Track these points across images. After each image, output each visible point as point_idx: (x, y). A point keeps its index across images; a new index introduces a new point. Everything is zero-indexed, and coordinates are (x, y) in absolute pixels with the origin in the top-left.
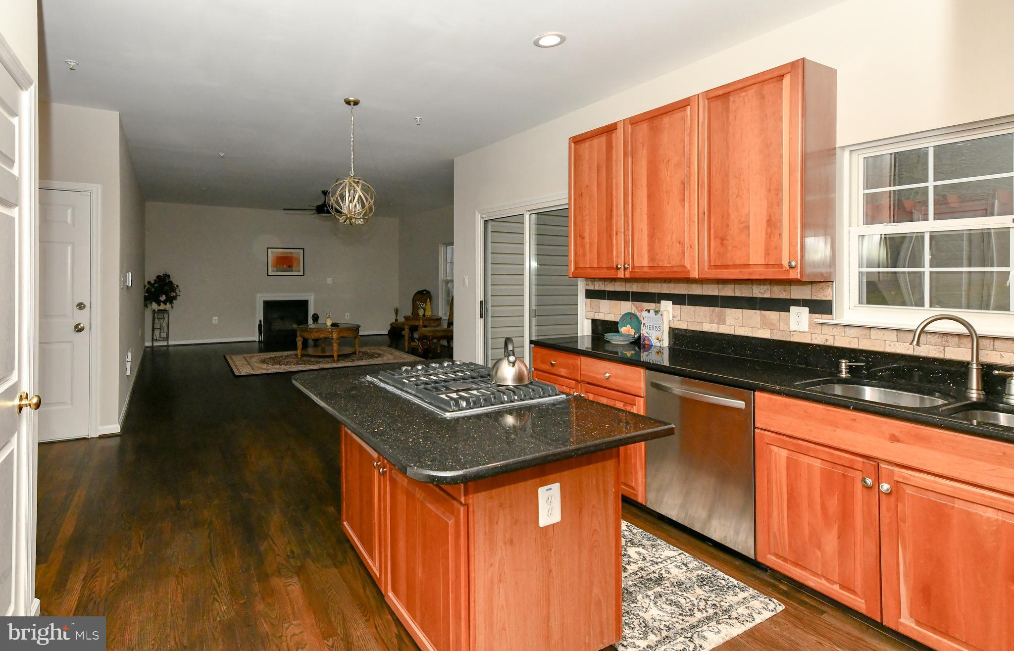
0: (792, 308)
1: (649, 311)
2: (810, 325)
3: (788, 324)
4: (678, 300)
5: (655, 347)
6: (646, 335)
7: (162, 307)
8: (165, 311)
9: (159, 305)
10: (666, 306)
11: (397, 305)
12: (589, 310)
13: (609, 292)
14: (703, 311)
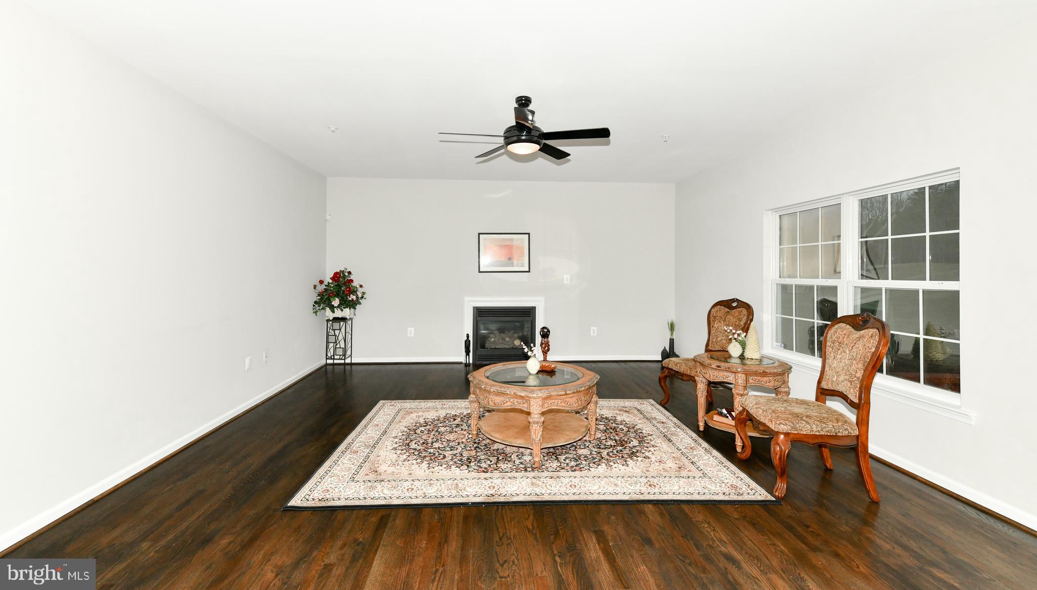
7: (338, 314)
8: (344, 319)
9: (333, 312)
11: (672, 317)
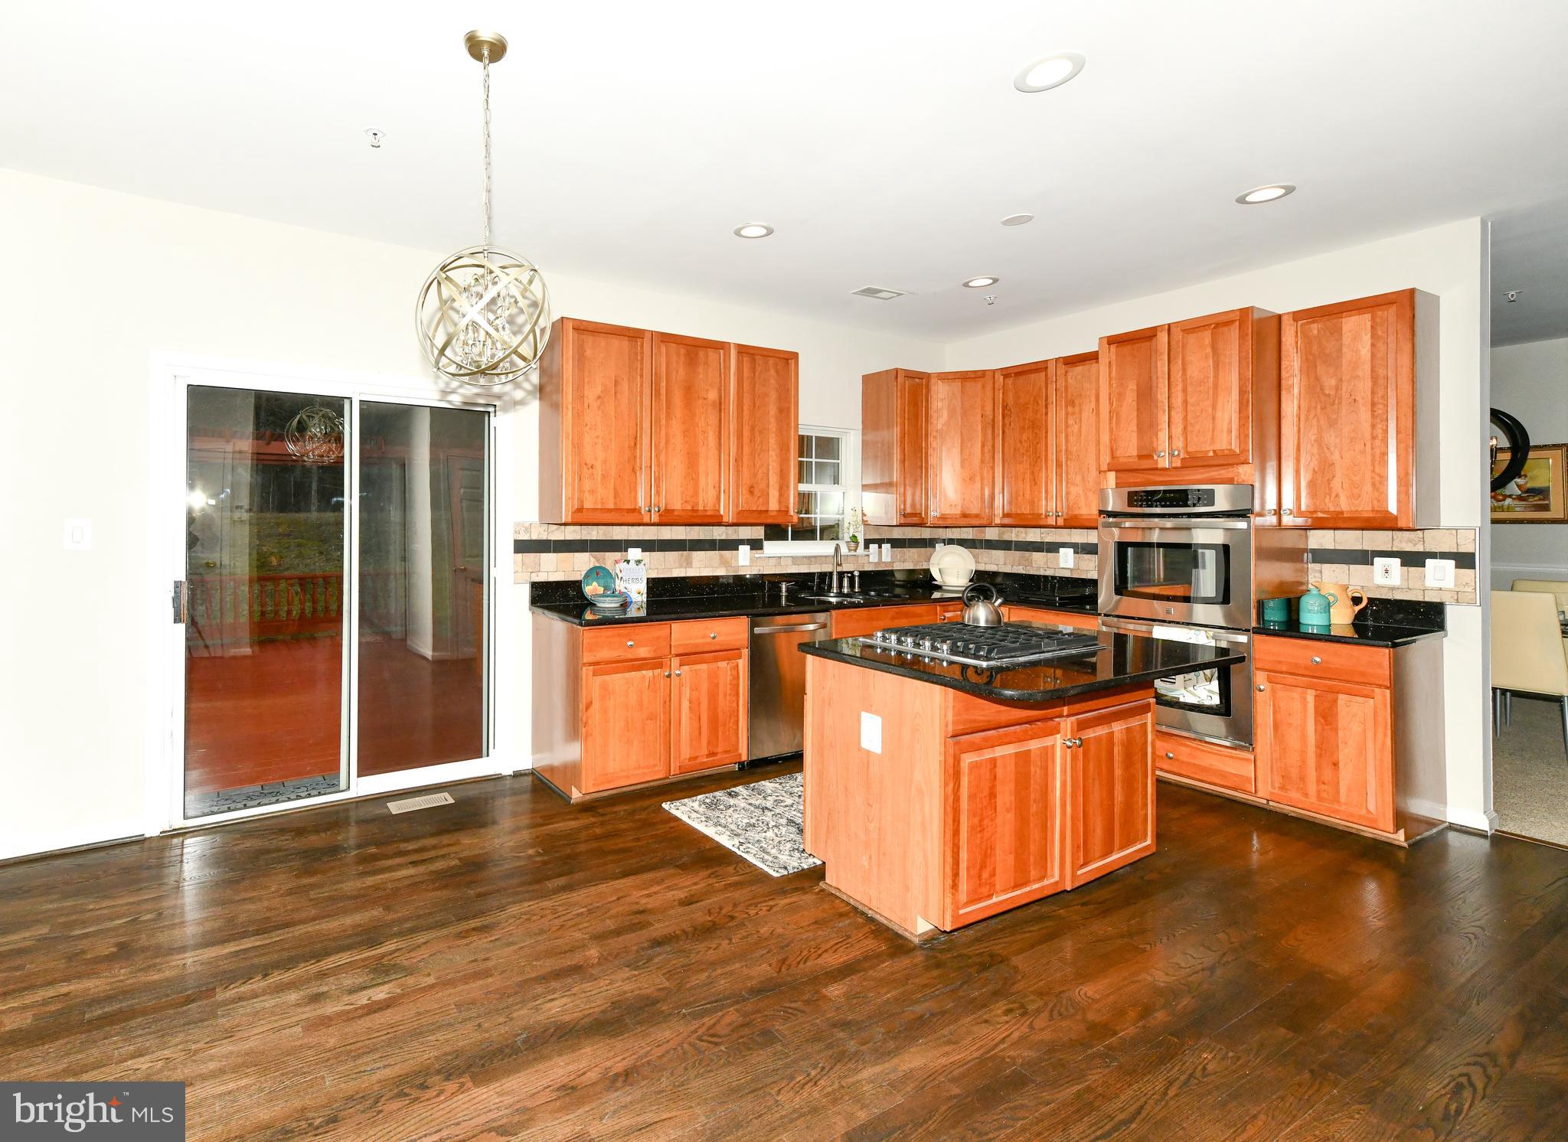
0: (740, 547)
1: (628, 562)
2: (751, 560)
3: (737, 560)
4: (648, 546)
5: (635, 602)
6: (624, 590)
10: (634, 553)
12: (520, 570)
13: (556, 542)
14: (672, 556)
